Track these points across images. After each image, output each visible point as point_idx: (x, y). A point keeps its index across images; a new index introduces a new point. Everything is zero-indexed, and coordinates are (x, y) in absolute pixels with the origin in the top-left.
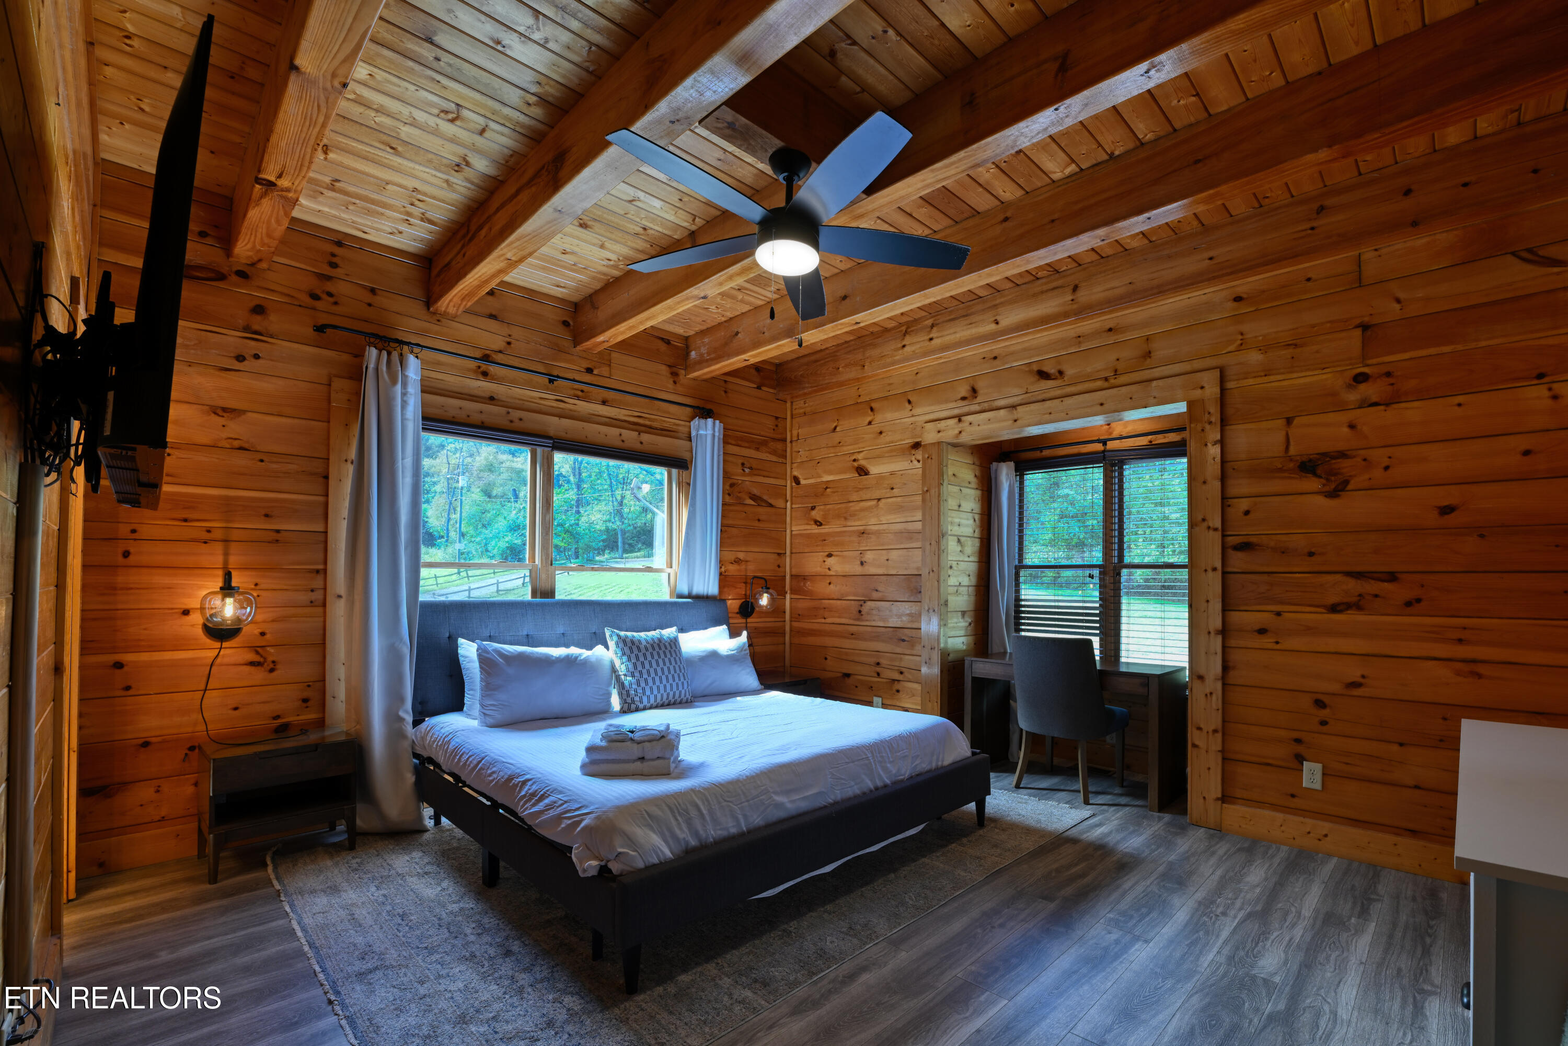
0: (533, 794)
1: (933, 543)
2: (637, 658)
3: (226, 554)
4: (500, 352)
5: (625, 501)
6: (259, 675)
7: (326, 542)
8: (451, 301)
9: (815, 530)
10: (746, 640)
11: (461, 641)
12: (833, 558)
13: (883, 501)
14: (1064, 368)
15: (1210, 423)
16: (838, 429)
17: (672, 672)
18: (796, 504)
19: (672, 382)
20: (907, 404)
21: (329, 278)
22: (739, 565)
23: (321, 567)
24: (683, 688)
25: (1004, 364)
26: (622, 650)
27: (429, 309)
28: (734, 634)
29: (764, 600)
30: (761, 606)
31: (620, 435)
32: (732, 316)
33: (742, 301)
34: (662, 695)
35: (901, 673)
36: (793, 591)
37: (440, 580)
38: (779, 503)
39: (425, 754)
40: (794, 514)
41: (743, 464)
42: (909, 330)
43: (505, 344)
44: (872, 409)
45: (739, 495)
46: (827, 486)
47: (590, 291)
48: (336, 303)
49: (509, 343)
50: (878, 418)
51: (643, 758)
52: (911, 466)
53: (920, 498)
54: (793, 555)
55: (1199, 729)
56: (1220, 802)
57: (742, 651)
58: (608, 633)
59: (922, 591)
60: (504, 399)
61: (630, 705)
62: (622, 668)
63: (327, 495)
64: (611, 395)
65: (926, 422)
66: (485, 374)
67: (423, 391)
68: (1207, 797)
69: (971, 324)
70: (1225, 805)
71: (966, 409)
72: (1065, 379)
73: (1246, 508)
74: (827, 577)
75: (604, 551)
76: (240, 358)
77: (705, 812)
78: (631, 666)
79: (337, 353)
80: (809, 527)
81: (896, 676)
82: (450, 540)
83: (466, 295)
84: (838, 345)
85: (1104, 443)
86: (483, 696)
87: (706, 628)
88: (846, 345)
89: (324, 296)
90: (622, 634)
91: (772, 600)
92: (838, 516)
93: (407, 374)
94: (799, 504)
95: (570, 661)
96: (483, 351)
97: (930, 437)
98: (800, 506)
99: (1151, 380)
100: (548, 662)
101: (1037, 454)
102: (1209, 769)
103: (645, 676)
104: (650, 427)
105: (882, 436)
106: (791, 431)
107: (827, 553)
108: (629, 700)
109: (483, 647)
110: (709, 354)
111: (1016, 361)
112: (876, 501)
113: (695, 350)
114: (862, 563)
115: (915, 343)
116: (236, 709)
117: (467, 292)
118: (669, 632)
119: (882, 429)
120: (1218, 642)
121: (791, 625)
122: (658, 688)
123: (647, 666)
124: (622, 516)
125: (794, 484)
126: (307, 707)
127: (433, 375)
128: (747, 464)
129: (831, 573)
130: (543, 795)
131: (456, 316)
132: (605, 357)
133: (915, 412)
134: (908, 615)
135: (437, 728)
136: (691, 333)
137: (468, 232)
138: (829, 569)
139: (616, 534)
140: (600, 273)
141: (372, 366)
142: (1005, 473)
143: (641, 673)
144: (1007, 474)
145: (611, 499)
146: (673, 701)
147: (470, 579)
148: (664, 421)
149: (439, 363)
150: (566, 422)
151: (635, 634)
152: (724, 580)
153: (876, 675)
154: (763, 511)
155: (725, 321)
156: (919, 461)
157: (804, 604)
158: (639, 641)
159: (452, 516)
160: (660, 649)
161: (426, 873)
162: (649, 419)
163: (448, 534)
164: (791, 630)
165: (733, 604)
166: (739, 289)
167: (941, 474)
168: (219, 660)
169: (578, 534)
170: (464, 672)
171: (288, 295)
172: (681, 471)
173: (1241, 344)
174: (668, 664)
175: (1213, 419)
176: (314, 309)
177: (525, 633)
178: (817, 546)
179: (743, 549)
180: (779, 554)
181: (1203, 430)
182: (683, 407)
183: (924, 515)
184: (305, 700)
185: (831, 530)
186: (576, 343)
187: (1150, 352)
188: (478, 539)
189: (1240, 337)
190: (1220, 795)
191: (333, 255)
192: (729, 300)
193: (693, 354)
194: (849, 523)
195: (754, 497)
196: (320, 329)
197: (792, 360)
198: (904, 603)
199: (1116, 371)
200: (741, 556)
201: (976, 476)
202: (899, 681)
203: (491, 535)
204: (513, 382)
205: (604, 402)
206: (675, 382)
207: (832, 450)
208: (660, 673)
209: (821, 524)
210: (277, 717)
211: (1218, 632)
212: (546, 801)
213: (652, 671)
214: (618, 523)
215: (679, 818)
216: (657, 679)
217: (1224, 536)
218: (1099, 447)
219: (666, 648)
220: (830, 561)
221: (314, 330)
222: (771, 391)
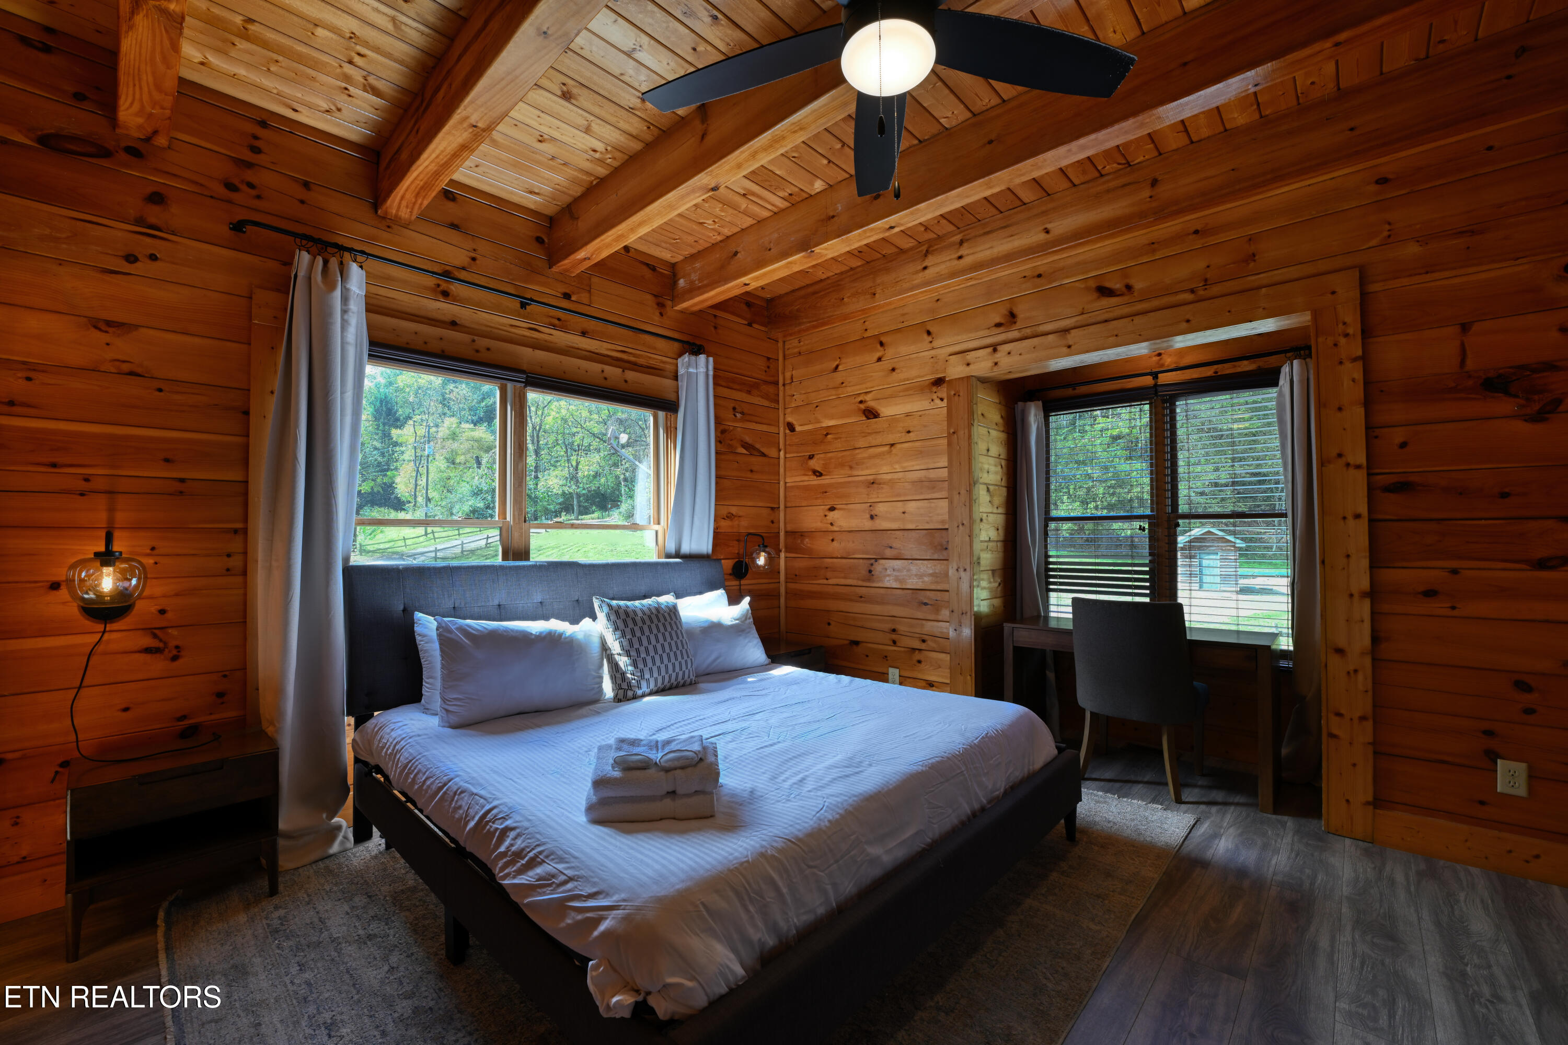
0: (519, 854)
1: (963, 492)
2: (633, 634)
3: (111, 510)
4: (464, 268)
5: (580, 467)
6: (158, 665)
7: (246, 494)
8: (402, 198)
9: (814, 481)
10: (748, 607)
11: (419, 615)
12: (836, 512)
13: (898, 446)
14: (1132, 282)
15: (1346, 335)
16: (840, 368)
17: (674, 649)
18: (789, 453)
19: (658, 314)
20: (925, 336)
21: (250, 165)
22: (732, 520)
23: (239, 525)
24: (687, 668)
25: (1051, 283)
26: (615, 623)
27: (376, 212)
28: (734, 600)
29: (761, 561)
30: (759, 567)
31: (603, 371)
32: (730, 234)
33: (745, 213)
34: (663, 678)
35: (924, 641)
36: (788, 550)
37: (409, 542)
38: (772, 452)
39: (372, 762)
40: (788, 464)
41: (734, 409)
42: (931, 249)
43: (468, 259)
44: (882, 344)
45: (730, 442)
46: (827, 432)
47: (569, 200)
48: (258, 197)
49: (474, 259)
50: (890, 352)
51: (674, 792)
52: (932, 405)
53: (945, 441)
54: (788, 509)
55: (1339, 715)
56: (1372, 807)
57: (746, 619)
58: (596, 603)
59: (950, 547)
60: (467, 325)
61: (625, 691)
62: (615, 646)
63: (247, 436)
64: (592, 325)
65: (950, 355)
66: (445, 294)
67: (367, 310)
68: (1351, 800)
69: (1012, 236)
70: (1378, 811)
71: (1002, 337)
72: (1135, 294)
73: (1401, 440)
74: (830, 534)
75: (560, 513)
76: (131, 259)
77: (785, 890)
78: (625, 643)
79: (261, 258)
80: (806, 478)
81: (917, 644)
82: (418, 504)
83: (422, 188)
84: (842, 273)
85: (1155, 375)
86: (445, 688)
87: (701, 593)
88: (851, 273)
89: (244, 187)
90: (614, 603)
91: (770, 560)
92: (842, 465)
93: (348, 286)
94: (794, 453)
95: (552, 639)
96: (444, 266)
97: (956, 370)
98: (795, 455)
99: (1259, 288)
100: (525, 639)
101: (1069, 392)
102: (1354, 765)
103: (643, 655)
104: (635, 364)
105: (894, 373)
106: (784, 373)
107: (829, 507)
108: (625, 686)
109: (444, 625)
110: (700, 280)
111: (1067, 277)
112: (889, 446)
113: (683, 277)
114: (872, 517)
115: (940, 263)
116: (126, 709)
117: (422, 183)
118: (667, 599)
119: (894, 365)
120: (1365, 608)
121: (786, 586)
122: (659, 668)
123: (645, 642)
124: (577, 481)
125: (788, 431)
126: (222, 703)
127: (382, 292)
128: (739, 409)
129: (835, 528)
130: (533, 859)
131: (410, 223)
132: (585, 281)
133: (935, 344)
134: (931, 575)
135: (387, 730)
136: (679, 258)
137: (422, 101)
138: (832, 524)
139: (572, 497)
140: (581, 171)
141: (302, 274)
142: (1034, 415)
143: (638, 651)
144: (1036, 415)
145: (567, 465)
146: (675, 683)
147: (437, 540)
148: (650, 358)
149: (389, 278)
150: (541, 355)
151: (629, 603)
152: (718, 536)
153: (891, 643)
154: (756, 461)
155: (721, 241)
156: (942, 399)
157: (801, 564)
158: (634, 612)
159: (419, 482)
160: (659, 620)
161: (370, 937)
162: (634, 355)
163: (415, 499)
164: (786, 593)
165: (728, 564)
166: (744, 195)
167: (971, 413)
168: (101, 648)
169: (536, 497)
170: (421, 655)
171: (196, 183)
172: (669, 414)
173: (1389, 236)
174: (669, 639)
175: (1350, 331)
176: (230, 202)
177: (496, 602)
178: (817, 498)
179: (736, 503)
180: (773, 509)
181: (1336, 345)
182: (671, 342)
183: (950, 461)
184: (220, 695)
185: (833, 481)
186: (551, 263)
187: (1254, 255)
188: (444, 503)
189: (1387, 227)
190: (1370, 799)
191: (256, 137)
192: (731, 211)
193: (682, 282)
194: (855, 473)
195: (746, 446)
196: (238, 227)
197: (787, 294)
198: (925, 562)
199: (1206, 280)
200: (734, 510)
201: (1002, 417)
202: (920, 650)
203: (456, 500)
204: (480, 304)
205: (584, 334)
206: (661, 314)
207: (833, 392)
208: (660, 651)
209: (821, 475)
210: (184, 717)
211: (1364, 595)
212: (539, 870)
213: (651, 648)
214: (574, 487)
215: (751, 908)
216: (657, 658)
217: (1369, 475)
218: (1148, 381)
219: (666, 620)
220: (832, 515)
221: (230, 229)
222: (763, 328)
